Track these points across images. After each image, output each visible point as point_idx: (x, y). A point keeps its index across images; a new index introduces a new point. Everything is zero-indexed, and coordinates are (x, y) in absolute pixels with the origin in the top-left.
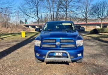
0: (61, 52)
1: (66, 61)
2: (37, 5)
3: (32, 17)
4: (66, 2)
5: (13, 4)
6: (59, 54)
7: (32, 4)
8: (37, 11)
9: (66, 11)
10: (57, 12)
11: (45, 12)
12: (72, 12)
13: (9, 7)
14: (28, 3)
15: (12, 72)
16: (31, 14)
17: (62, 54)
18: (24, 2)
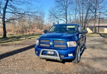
0: (53, 51)
1: (56, 59)
2: (66, 8)
3: (61, 20)
4: (95, 3)
5: (41, 9)
6: (51, 53)
7: (61, 7)
8: (66, 14)
9: (96, 12)
10: (87, 13)
11: (73, 14)
12: (101, 14)
13: (38, 11)
14: (58, 6)
15: (16, 63)
16: (60, 17)
17: (53, 52)
18: (54, 6)
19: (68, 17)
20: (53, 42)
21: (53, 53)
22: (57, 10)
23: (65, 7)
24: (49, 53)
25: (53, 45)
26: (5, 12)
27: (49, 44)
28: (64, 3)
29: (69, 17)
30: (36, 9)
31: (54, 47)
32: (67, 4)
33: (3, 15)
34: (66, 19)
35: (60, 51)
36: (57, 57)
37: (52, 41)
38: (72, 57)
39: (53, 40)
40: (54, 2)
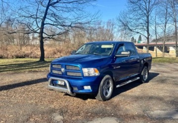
0: (63, 81)
2: (148, 13)
3: (138, 33)
6: (61, 83)
14: (134, 10)
16: (137, 28)
18: (127, 9)
19: (152, 28)
20: (65, 69)
21: (63, 84)
22: (131, 16)
23: (145, 12)
24: (59, 83)
25: (66, 72)
26: (43, 24)
27: (61, 71)
28: (144, 4)
29: (154, 28)
30: (89, 18)
31: (66, 74)
32: (150, 5)
33: (40, 28)
34: (147, 32)
35: (72, 81)
36: (66, 90)
37: (64, 66)
38: (89, 90)
39: (66, 65)
40: (127, 4)
